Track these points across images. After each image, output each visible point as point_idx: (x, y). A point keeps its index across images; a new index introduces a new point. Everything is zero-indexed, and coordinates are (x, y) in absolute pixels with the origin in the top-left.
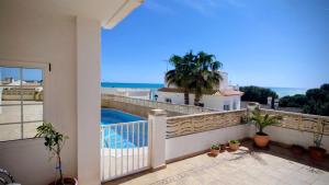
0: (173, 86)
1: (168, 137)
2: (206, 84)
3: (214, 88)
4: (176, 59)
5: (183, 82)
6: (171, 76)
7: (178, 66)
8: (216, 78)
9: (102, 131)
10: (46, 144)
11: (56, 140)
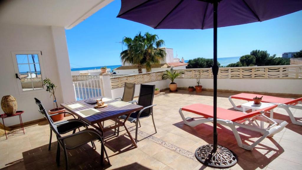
0: (127, 64)
1: (113, 88)
2: (153, 59)
3: (161, 62)
4: (128, 40)
5: (135, 59)
6: (125, 55)
7: (129, 46)
8: (161, 54)
9: (74, 85)
10: (47, 90)
11: (52, 87)
